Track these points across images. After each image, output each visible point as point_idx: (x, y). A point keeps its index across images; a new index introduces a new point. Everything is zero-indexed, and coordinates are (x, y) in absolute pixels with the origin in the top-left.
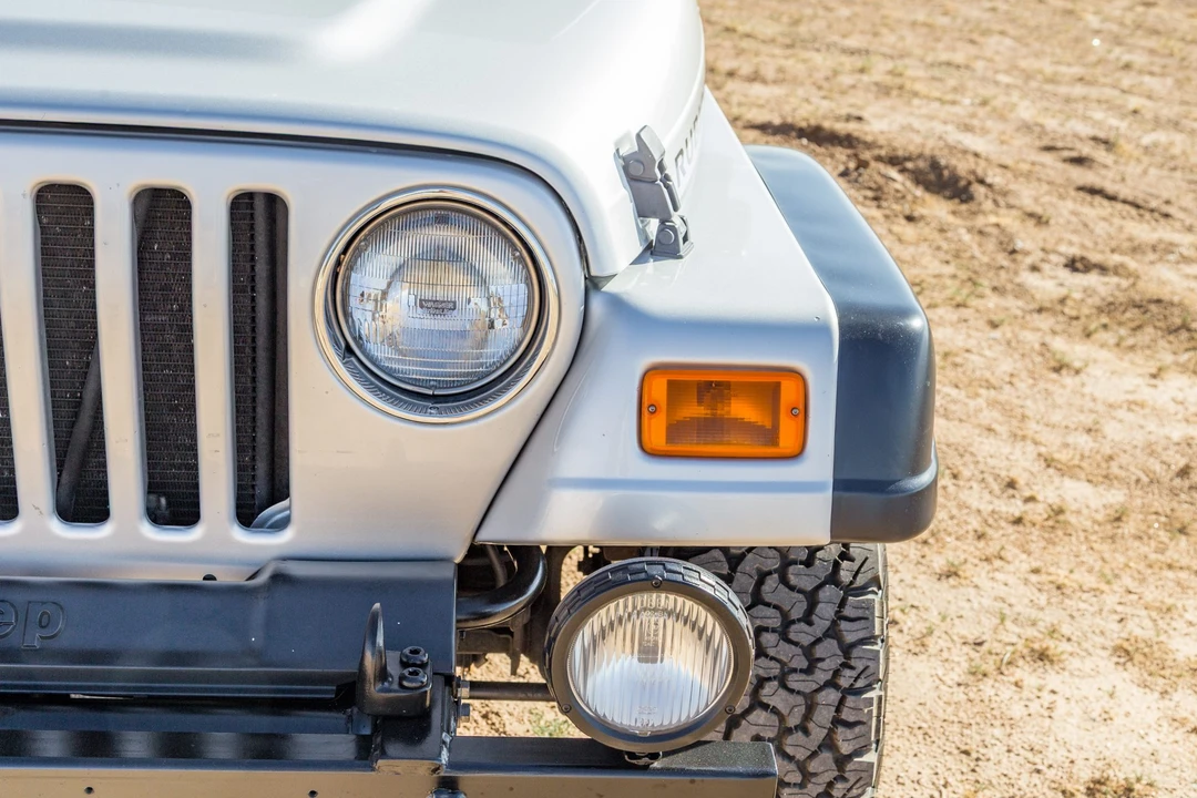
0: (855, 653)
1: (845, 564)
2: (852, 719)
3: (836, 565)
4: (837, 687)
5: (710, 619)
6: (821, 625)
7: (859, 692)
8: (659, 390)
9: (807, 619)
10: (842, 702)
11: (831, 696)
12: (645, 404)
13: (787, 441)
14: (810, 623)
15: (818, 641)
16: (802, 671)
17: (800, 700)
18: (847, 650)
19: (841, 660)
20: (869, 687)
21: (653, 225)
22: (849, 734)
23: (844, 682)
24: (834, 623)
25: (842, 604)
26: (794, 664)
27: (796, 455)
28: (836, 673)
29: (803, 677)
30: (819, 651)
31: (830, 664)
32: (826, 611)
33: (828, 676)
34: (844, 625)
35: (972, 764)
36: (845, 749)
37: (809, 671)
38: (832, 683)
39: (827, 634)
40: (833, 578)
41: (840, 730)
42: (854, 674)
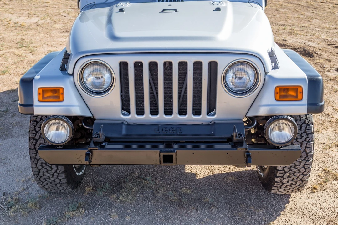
0: (309, 135)
1: (306, 120)
2: (309, 146)
3: (305, 120)
4: (306, 141)
5: (290, 123)
6: (303, 130)
7: (310, 142)
8: (278, 90)
9: (300, 129)
10: (307, 143)
11: (305, 142)
12: (276, 92)
13: (299, 97)
14: (301, 130)
15: (302, 133)
16: (300, 138)
17: (300, 143)
18: (308, 135)
19: (307, 136)
20: (311, 141)
21: (274, 64)
22: (308, 149)
23: (307, 140)
24: (305, 130)
25: (306, 127)
26: (298, 137)
27: (301, 100)
28: (306, 139)
29: (300, 139)
30: (303, 135)
31: (305, 137)
32: (304, 128)
33: (305, 139)
34: (307, 130)
35: (326, 164)
36: (308, 151)
37: (301, 138)
38: (305, 140)
39: (304, 132)
40: (305, 122)
41: (307, 148)
42: (309, 139)
